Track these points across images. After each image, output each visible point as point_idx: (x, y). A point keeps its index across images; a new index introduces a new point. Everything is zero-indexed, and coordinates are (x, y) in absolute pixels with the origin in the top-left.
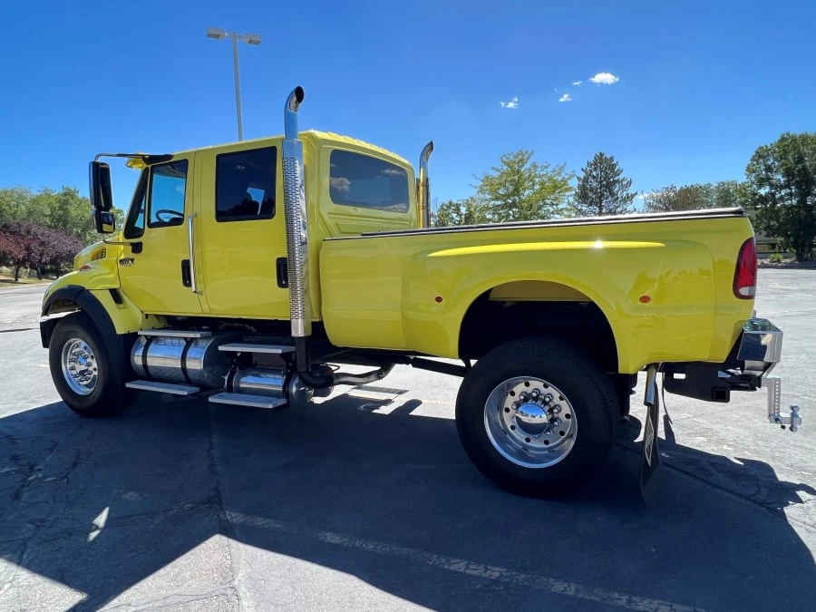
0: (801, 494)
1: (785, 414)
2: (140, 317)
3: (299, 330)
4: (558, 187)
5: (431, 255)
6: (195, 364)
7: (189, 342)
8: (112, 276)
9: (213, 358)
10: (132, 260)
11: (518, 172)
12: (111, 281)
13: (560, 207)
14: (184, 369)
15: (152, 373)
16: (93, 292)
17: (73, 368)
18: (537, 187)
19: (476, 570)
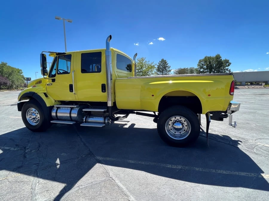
0: (239, 142)
1: (233, 124)
2: (53, 101)
3: (110, 104)
4: (152, 67)
5: (151, 83)
6: (74, 115)
7: (72, 108)
8: (44, 89)
9: (80, 113)
10: (52, 84)
11: (142, 63)
12: (43, 90)
13: (153, 73)
14: (70, 116)
15: (59, 118)
16: (38, 94)
17: (31, 117)
18: (147, 67)
19: (174, 167)
